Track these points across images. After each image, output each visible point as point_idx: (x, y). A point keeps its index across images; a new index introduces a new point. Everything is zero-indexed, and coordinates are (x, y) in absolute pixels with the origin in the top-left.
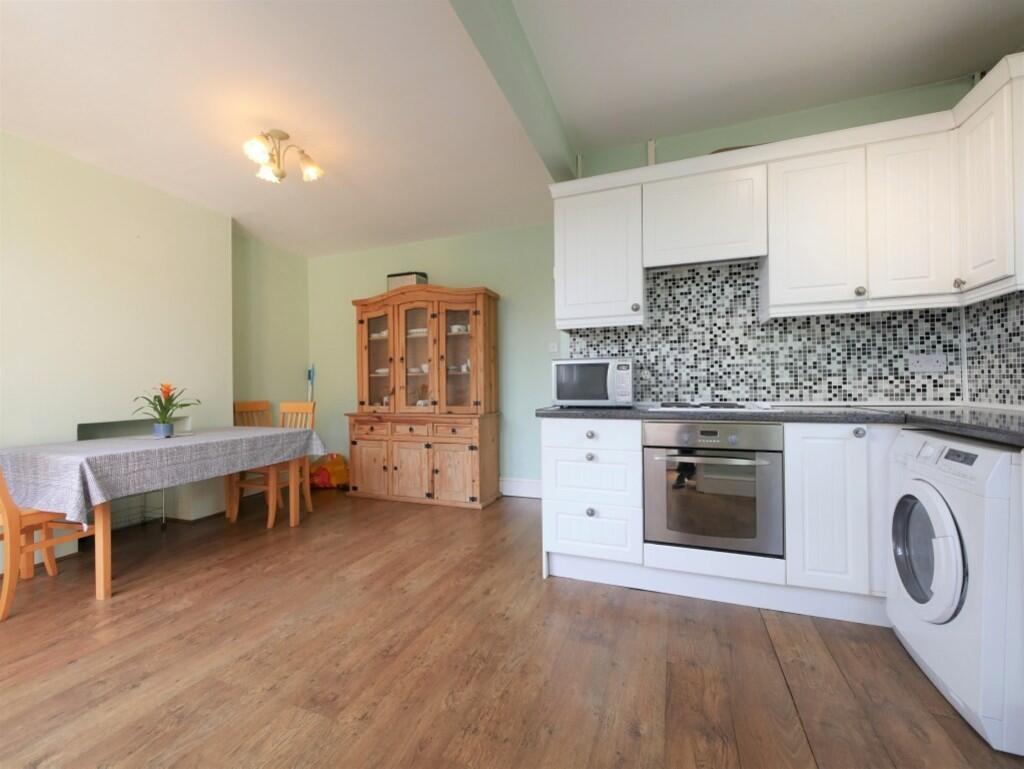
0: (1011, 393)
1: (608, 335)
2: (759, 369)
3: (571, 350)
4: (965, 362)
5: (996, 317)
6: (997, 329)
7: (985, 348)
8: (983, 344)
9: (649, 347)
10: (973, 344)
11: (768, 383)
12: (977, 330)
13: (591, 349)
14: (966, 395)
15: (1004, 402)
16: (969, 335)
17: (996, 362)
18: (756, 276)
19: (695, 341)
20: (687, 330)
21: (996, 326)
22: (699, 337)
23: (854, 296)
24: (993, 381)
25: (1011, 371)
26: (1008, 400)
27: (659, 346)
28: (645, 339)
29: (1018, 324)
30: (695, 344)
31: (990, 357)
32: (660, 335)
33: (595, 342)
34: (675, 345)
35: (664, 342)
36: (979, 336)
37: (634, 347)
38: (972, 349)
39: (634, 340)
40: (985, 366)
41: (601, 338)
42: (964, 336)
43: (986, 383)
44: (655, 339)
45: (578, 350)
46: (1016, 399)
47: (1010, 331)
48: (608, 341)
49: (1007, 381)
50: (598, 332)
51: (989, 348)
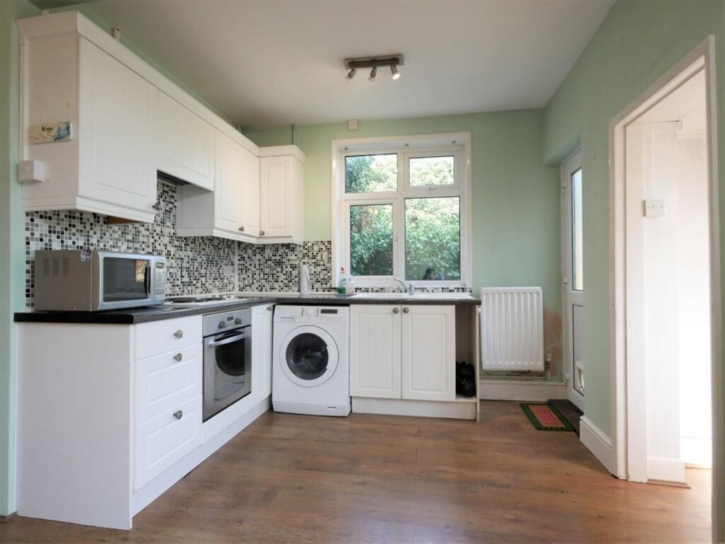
0: (266, 286)
1: (73, 222)
2: (175, 270)
3: (28, 234)
4: (236, 272)
5: (258, 251)
6: (258, 256)
7: (251, 265)
8: (249, 262)
9: (111, 243)
10: (243, 262)
11: (179, 282)
12: (246, 256)
13: (54, 236)
14: (237, 288)
15: (262, 291)
16: (240, 258)
17: (258, 272)
18: (175, 198)
19: (143, 243)
20: (138, 232)
21: (258, 255)
22: (146, 240)
23: (237, 231)
24: (255, 281)
25: (266, 277)
26: (264, 290)
27: (120, 243)
28: (108, 234)
29: (271, 255)
30: (144, 246)
31: (254, 269)
32: (120, 232)
33: (58, 229)
34: (131, 245)
35: (123, 239)
36: (246, 258)
37: (98, 241)
38: (242, 265)
39: (99, 234)
40: (250, 273)
41: (66, 224)
42: (237, 258)
43: (251, 281)
44: (116, 236)
45: (37, 235)
46: (268, 289)
47: (267, 258)
48: (74, 230)
49: (264, 281)
50: (62, 216)
51: (253, 265)
